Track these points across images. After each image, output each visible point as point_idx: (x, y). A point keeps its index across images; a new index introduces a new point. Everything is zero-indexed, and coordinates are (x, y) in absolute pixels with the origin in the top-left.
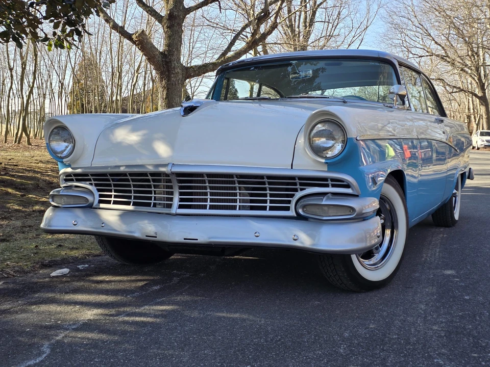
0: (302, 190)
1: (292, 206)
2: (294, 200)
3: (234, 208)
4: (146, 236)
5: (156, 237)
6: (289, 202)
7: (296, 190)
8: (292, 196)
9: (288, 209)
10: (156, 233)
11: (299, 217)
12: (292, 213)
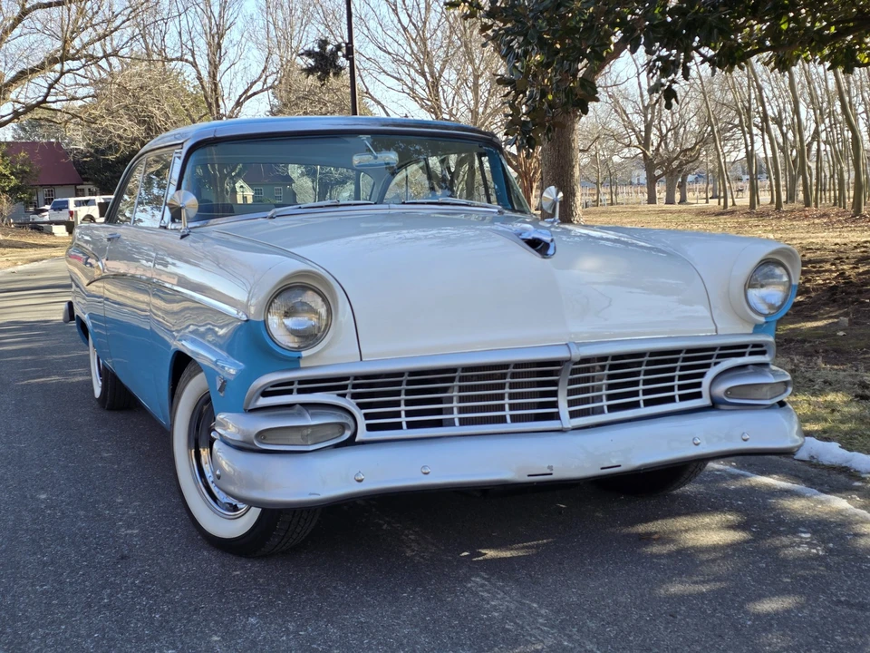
0: (716, 364)
1: (705, 389)
2: (706, 381)
3: (636, 405)
4: (529, 476)
5: (551, 474)
6: (699, 385)
7: (708, 366)
8: (702, 375)
9: (699, 395)
10: (550, 468)
11: (715, 405)
12: (705, 401)
